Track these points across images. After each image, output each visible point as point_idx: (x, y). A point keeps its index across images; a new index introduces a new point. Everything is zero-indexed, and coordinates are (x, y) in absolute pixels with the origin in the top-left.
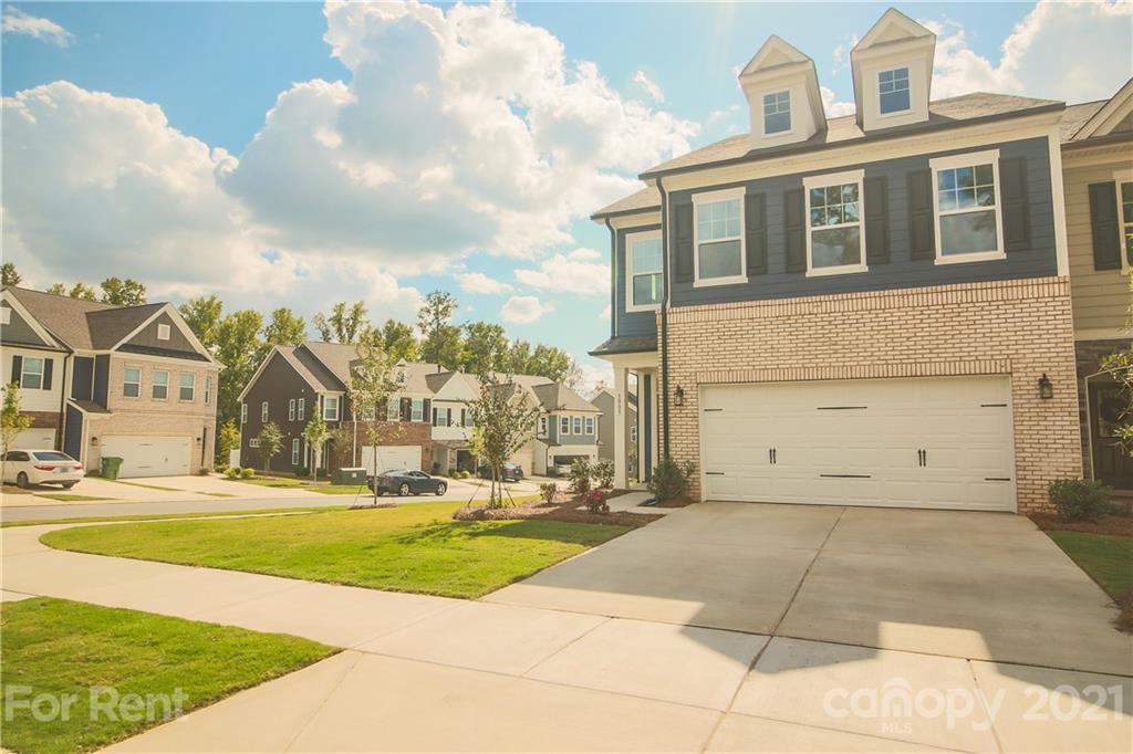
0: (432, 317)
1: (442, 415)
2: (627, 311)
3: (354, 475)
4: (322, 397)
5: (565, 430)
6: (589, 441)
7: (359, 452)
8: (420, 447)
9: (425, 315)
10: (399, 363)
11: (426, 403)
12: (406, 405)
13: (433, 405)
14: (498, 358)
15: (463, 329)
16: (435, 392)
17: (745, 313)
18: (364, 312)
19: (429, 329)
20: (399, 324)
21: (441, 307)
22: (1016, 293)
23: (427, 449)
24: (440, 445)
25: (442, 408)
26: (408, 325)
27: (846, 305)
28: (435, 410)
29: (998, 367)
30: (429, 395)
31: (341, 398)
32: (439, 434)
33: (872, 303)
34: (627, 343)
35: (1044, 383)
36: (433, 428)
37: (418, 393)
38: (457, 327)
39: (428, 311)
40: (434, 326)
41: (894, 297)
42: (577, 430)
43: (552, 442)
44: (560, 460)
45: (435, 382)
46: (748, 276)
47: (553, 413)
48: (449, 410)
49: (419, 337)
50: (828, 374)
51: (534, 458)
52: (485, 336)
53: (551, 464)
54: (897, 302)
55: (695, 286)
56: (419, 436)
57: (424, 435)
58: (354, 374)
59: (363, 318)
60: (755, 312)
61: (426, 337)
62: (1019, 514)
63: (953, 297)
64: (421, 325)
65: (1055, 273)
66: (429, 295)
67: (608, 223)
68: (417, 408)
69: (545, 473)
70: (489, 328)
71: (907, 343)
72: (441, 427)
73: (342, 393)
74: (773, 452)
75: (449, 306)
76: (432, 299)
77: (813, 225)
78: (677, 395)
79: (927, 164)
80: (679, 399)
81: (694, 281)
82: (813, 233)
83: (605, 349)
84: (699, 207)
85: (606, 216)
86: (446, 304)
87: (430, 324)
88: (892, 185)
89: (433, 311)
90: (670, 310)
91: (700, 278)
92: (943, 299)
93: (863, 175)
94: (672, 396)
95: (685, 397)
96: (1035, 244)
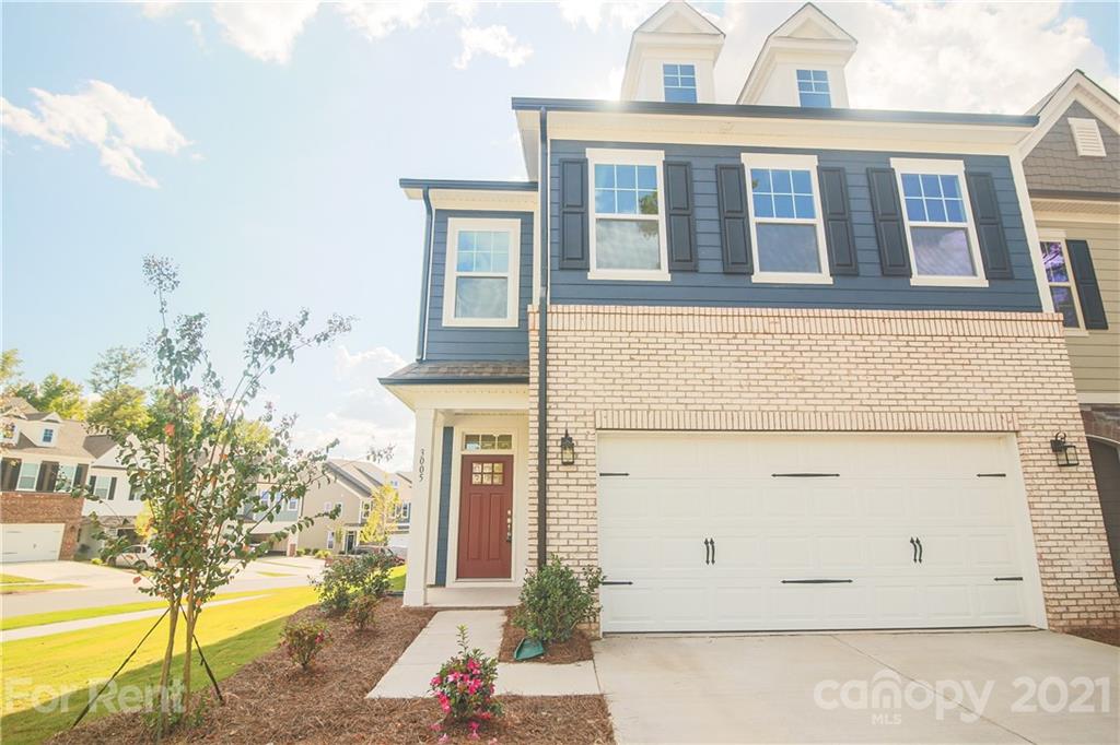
0: (111, 374)
1: (103, 484)
2: (445, 323)
8: (62, 525)
9: (102, 372)
11: (81, 470)
12: (49, 470)
15: (148, 393)
16: (97, 457)
17: (671, 323)
19: (104, 387)
20: (65, 380)
21: (124, 366)
23: (73, 528)
24: (94, 521)
26: (75, 381)
27: (812, 325)
28: (93, 478)
29: (1005, 424)
30: (88, 459)
32: (94, 508)
34: (445, 370)
36: (86, 501)
37: (70, 457)
38: (141, 389)
39: (107, 368)
40: (112, 384)
41: (873, 321)
45: (98, 445)
46: (670, 271)
48: (114, 480)
49: (91, 398)
50: (795, 422)
55: (590, 278)
56: (63, 511)
57: (70, 510)
60: (686, 324)
61: (98, 398)
62: (1054, 629)
63: (942, 327)
64: (93, 382)
65: (1041, 312)
66: (112, 350)
67: (426, 198)
68: (66, 475)
71: (895, 384)
72: (99, 501)
74: (710, 544)
75: (135, 365)
76: (114, 355)
77: (756, 215)
78: (564, 447)
79: (889, 163)
80: (568, 456)
81: (588, 270)
82: (759, 225)
83: (409, 376)
84: (596, 166)
85: (427, 186)
86: (131, 362)
87: (107, 382)
88: (851, 180)
89: (112, 369)
90: (552, 308)
91: (598, 267)
92: (931, 328)
93: (817, 164)
94: (554, 448)
95: (576, 450)
96: (1016, 273)
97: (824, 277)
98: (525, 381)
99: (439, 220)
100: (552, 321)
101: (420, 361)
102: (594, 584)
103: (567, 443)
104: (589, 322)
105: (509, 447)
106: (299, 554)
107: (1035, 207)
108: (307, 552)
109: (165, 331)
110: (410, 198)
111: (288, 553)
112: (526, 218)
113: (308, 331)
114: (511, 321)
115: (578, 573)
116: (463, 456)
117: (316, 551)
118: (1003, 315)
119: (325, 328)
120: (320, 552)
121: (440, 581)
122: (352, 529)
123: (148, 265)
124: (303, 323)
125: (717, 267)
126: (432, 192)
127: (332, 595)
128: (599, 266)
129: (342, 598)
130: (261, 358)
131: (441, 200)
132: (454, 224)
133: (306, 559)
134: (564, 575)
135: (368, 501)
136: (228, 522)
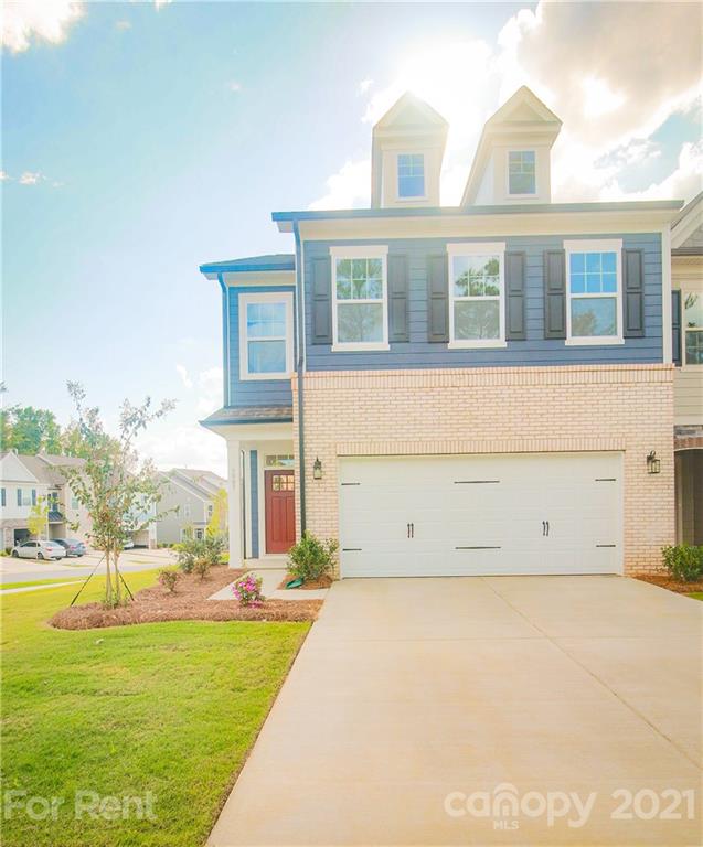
2: (244, 378)
17: (387, 382)
27: (487, 379)
29: (616, 445)
33: (510, 378)
34: (244, 414)
35: (651, 460)
46: (389, 342)
50: (469, 448)
54: (533, 379)
55: (333, 349)
62: (626, 575)
63: (581, 377)
65: (660, 360)
67: (221, 280)
71: (540, 420)
74: (411, 526)
77: (454, 295)
78: (315, 468)
79: (562, 245)
80: (318, 472)
81: (332, 344)
82: (455, 303)
83: (220, 419)
84: (336, 260)
85: (220, 270)
88: (529, 261)
90: (305, 374)
91: (339, 340)
92: (573, 378)
93: (504, 248)
94: (309, 469)
95: (323, 469)
96: (648, 332)
97: (501, 343)
98: (291, 420)
99: (231, 297)
100: (306, 383)
101: (226, 407)
102: (333, 549)
103: (318, 465)
106: (158, 547)
108: (165, 546)
109: (81, 420)
110: (209, 279)
111: (150, 546)
113: (151, 411)
114: (288, 374)
115: (323, 543)
116: (265, 472)
117: (172, 546)
118: (628, 366)
119: (160, 408)
120: (175, 546)
121: (255, 555)
122: (199, 527)
123: (70, 386)
124: (148, 405)
125: (424, 337)
126: (223, 274)
127: (183, 561)
129: (190, 564)
130: (129, 427)
131: (231, 280)
132: (243, 299)
133: (164, 551)
134: (313, 545)
135: (210, 503)
136: (125, 514)
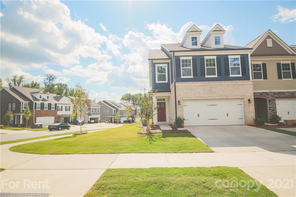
0: (48, 81)
1: (60, 108)
2: (156, 82)
3: (39, 125)
4: (22, 103)
5: (93, 111)
6: (98, 114)
7: (35, 119)
8: (54, 117)
10: (47, 93)
11: (56, 104)
12: (50, 105)
13: (58, 105)
14: (66, 93)
16: (58, 101)
17: (193, 84)
18: (24, 78)
20: (36, 82)
22: (244, 83)
23: (56, 117)
24: (59, 116)
25: (60, 106)
27: (214, 84)
28: (58, 106)
29: (242, 97)
30: (56, 102)
31: (28, 103)
32: (59, 113)
33: (219, 84)
34: (157, 90)
35: (249, 100)
36: (58, 112)
37: (53, 102)
39: (47, 79)
41: (223, 83)
42: (96, 111)
43: (89, 115)
44: (91, 119)
45: (57, 99)
46: (193, 76)
47: (90, 107)
48: (62, 107)
50: (211, 98)
51: (84, 119)
52: (62, 87)
53: (89, 120)
54: (224, 84)
55: (181, 78)
56: (54, 114)
58: (33, 96)
59: (23, 80)
60: (195, 84)
62: (245, 125)
63: (234, 83)
64: (45, 83)
65: (250, 80)
67: (152, 62)
68: (53, 106)
69: (88, 122)
70: (63, 85)
71: (226, 92)
72: (60, 111)
73: (29, 102)
74: (198, 115)
75: (53, 78)
76: (48, 76)
77: (206, 66)
79: (228, 56)
82: (206, 68)
84: (182, 60)
85: (152, 60)
86: (52, 77)
87: (48, 83)
88: (221, 60)
89: (48, 79)
90: (176, 83)
92: (232, 83)
93: (216, 57)
94: (177, 103)
96: (247, 74)
97: (216, 76)
99: (154, 65)
100: (176, 85)
102: (183, 120)
103: (179, 102)
104: (181, 85)
105: (165, 101)
106: (101, 122)
107: (251, 58)
111: (99, 122)
112: (168, 63)
114: (167, 81)
115: (181, 118)
116: (157, 103)
118: (243, 81)
125: (200, 75)
126: (153, 60)
128: (183, 76)
131: (154, 62)
132: (157, 66)
